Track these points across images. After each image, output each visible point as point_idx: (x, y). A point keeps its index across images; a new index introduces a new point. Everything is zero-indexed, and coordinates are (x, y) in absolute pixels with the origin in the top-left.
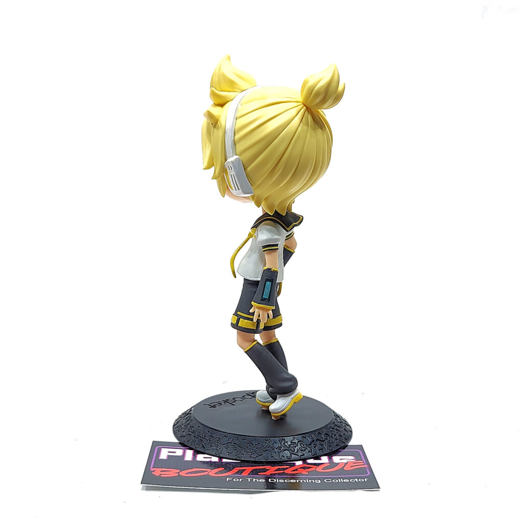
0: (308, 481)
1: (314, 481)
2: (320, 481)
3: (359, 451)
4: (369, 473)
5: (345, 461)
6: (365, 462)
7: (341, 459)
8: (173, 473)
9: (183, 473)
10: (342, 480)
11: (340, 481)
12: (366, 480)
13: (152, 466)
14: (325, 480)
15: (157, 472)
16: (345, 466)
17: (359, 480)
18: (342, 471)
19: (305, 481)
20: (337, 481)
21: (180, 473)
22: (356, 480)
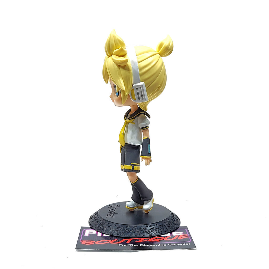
0: (160, 245)
1: (163, 245)
2: (166, 245)
3: (185, 230)
4: (191, 241)
5: (178, 235)
6: (188, 235)
7: (176, 234)
8: (91, 243)
9: (97, 243)
10: (177, 244)
11: (176, 245)
12: (189, 244)
13: (81, 240)
14: (169, 245)
15: (84, 242)
16: (178, 237)
17: (186, 244)
18: (177, 240)
19: (158, 245)
20: (175, 245)
21: (95, 243)
22: (184, 244)
